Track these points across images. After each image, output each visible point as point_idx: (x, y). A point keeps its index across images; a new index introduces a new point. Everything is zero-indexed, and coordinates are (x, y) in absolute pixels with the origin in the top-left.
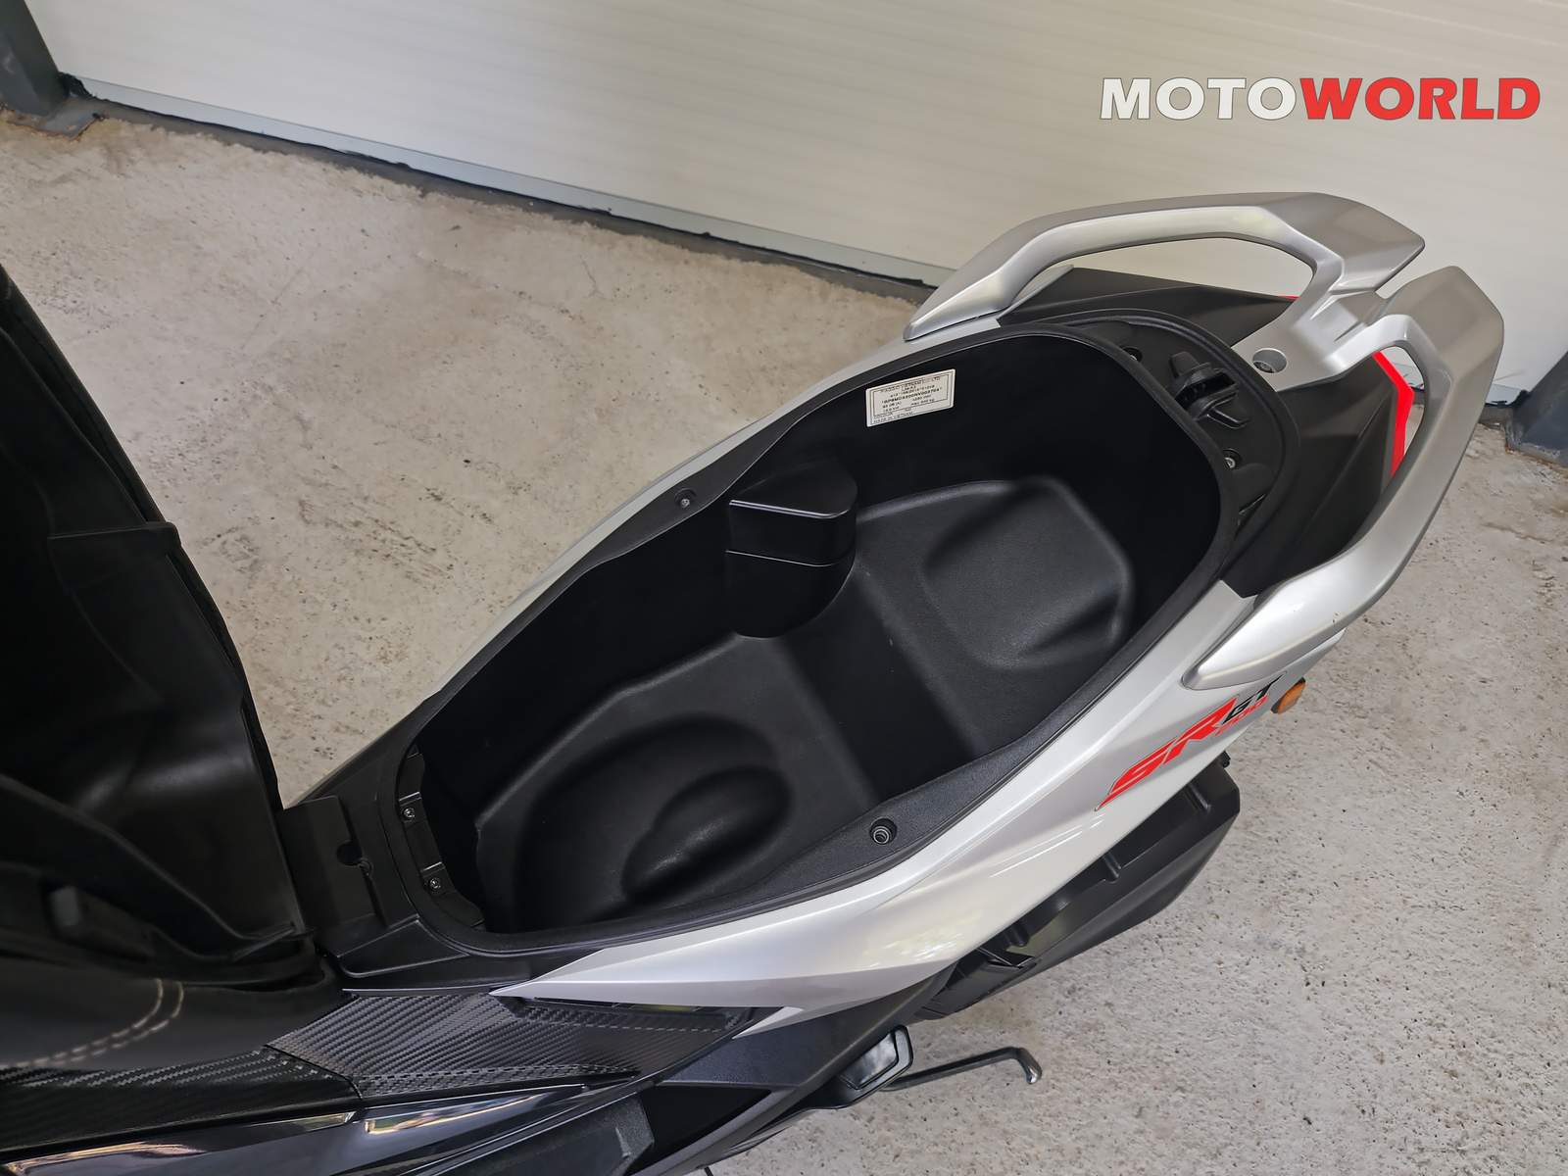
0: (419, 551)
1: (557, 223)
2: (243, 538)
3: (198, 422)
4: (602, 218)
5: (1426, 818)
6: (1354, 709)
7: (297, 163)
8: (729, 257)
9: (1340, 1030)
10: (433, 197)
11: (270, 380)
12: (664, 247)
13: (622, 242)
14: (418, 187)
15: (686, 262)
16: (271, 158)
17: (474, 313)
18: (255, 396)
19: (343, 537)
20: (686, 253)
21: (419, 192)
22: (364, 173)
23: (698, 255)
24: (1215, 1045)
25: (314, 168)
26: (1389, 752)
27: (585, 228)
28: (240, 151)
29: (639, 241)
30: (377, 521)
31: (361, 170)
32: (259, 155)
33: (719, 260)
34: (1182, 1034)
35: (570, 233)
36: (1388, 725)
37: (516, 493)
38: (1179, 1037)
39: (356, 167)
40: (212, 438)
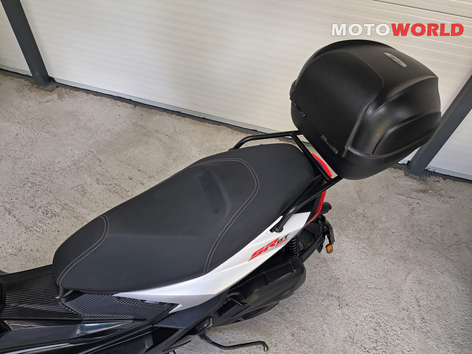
0: (125, 192)
1: (167, 114)
2: (83, 187)
3: (74, 159)
4: (179, 113)
5: (374, 266)
6: (358, 238)
7: (104, 99)
8: (209, 124)
9: (346, 317)
10: (137, 107)
11: (93, 150)
12: (193, 120)
13: (183, 119)
14: (134, 105)
15: (198, 124)
16: (98, 97)
17: (144, 135)
18: (89, 154)
19: (107, 188)
20: (199, 122)
21: (134, 106)
22: (121, 102)
23: (202, 123)
24: (314, 320)
25: (108, 100)
26: (366, 249)
27: (174, 116)
28: (91, 96)
29: (187, 119)
30: (115, 184)
31: (120, 101)
32: (96, 97)
33: (207, 124)
34: (306, 316)
35: (170, 117)
36: (367, 242)
37: (150, 178)
38: (305, 317)
39: (119, 100)
40: (77, 163)
